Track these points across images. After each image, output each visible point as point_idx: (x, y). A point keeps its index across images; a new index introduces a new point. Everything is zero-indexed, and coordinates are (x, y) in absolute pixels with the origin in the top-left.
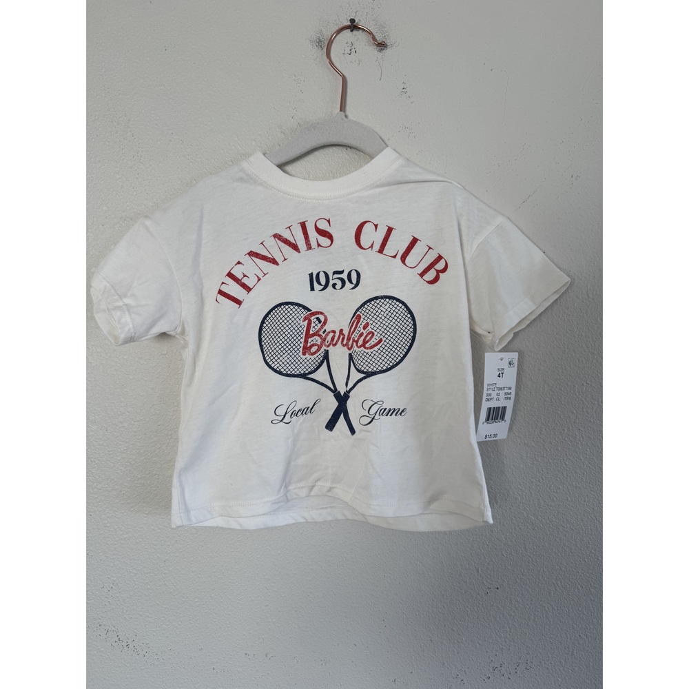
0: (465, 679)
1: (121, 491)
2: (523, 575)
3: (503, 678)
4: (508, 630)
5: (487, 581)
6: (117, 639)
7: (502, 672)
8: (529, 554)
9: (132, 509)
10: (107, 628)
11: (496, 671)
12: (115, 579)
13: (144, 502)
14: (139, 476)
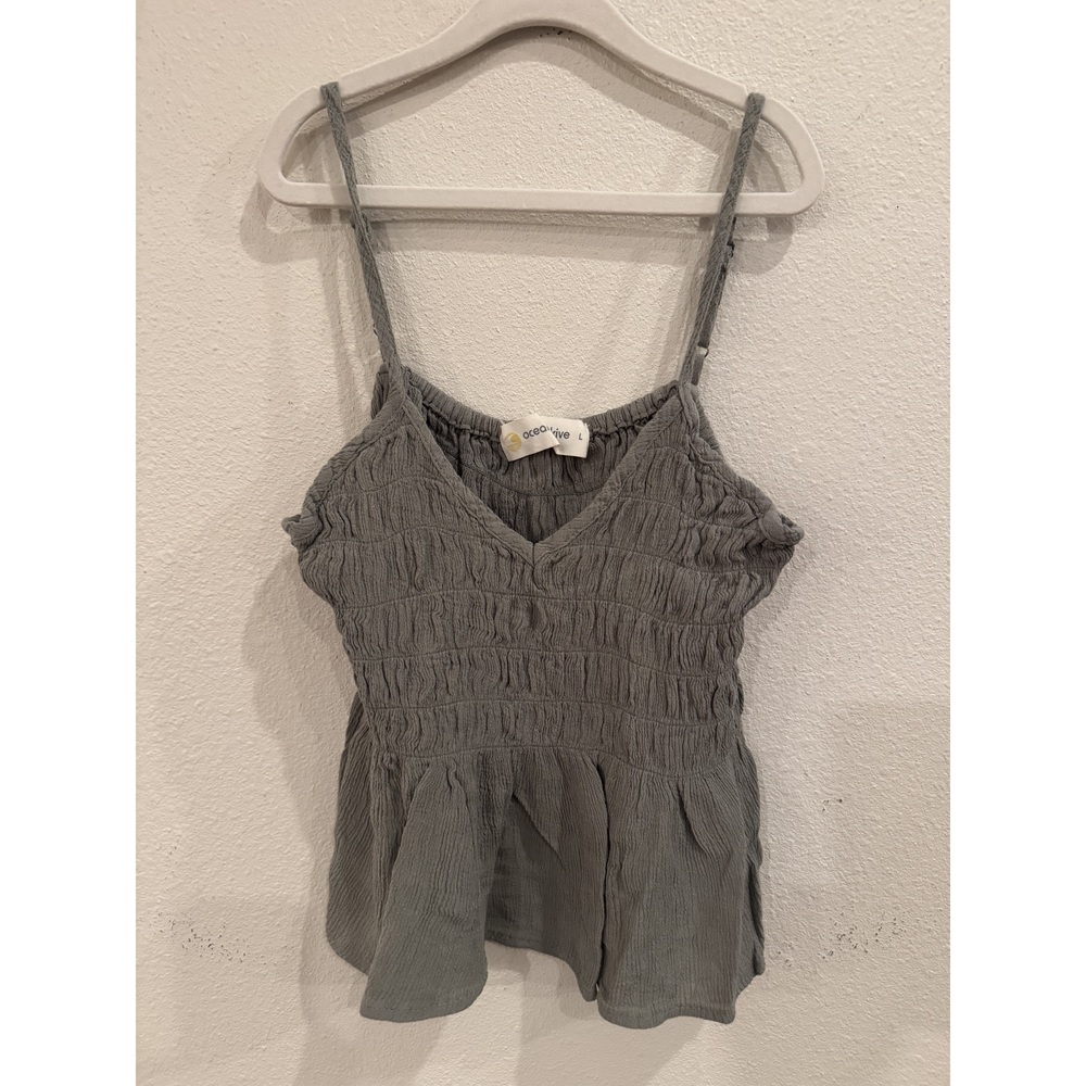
0: (791, 959)
1: (177, 679)
2: (882, 775)
3: (854, 952)
4: (861, 869)
5: (822, 790)
6: (191, 936)
7: (854, 943)
8: (891, 738)
9: (200, 709)
10: (173, 918)
11: (842, 942)
12: (179, 832)
13: (221, 695)
14: (209, 649)
